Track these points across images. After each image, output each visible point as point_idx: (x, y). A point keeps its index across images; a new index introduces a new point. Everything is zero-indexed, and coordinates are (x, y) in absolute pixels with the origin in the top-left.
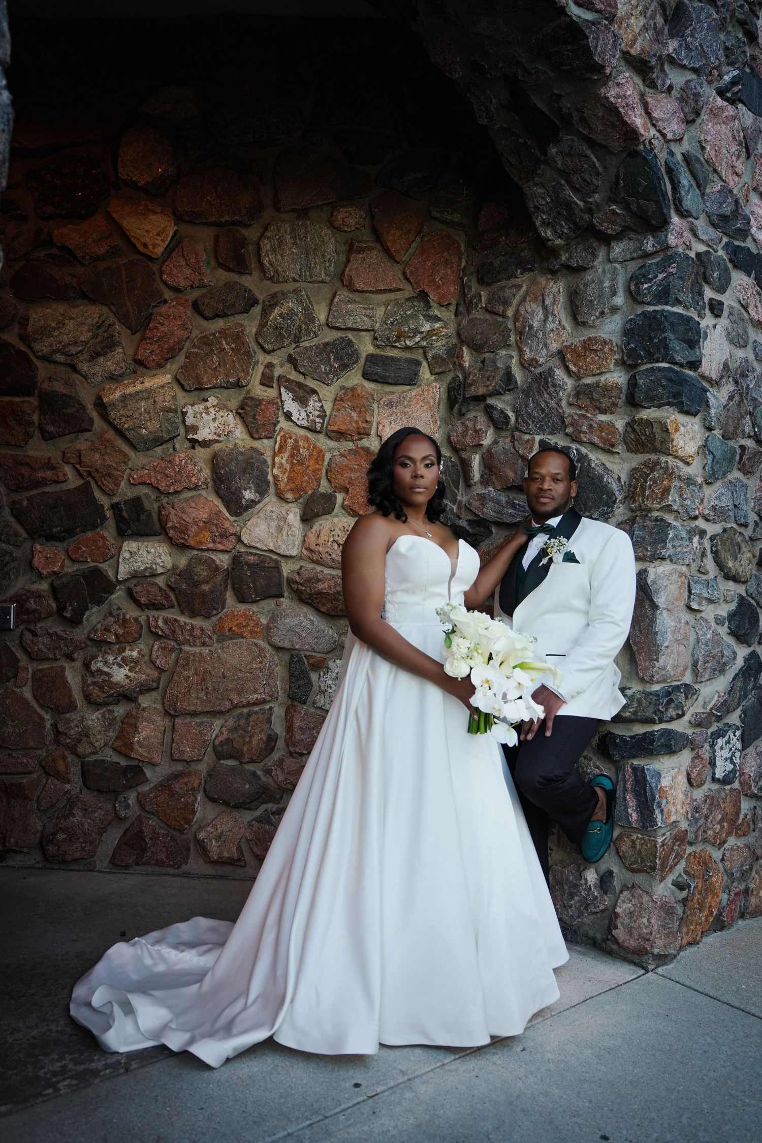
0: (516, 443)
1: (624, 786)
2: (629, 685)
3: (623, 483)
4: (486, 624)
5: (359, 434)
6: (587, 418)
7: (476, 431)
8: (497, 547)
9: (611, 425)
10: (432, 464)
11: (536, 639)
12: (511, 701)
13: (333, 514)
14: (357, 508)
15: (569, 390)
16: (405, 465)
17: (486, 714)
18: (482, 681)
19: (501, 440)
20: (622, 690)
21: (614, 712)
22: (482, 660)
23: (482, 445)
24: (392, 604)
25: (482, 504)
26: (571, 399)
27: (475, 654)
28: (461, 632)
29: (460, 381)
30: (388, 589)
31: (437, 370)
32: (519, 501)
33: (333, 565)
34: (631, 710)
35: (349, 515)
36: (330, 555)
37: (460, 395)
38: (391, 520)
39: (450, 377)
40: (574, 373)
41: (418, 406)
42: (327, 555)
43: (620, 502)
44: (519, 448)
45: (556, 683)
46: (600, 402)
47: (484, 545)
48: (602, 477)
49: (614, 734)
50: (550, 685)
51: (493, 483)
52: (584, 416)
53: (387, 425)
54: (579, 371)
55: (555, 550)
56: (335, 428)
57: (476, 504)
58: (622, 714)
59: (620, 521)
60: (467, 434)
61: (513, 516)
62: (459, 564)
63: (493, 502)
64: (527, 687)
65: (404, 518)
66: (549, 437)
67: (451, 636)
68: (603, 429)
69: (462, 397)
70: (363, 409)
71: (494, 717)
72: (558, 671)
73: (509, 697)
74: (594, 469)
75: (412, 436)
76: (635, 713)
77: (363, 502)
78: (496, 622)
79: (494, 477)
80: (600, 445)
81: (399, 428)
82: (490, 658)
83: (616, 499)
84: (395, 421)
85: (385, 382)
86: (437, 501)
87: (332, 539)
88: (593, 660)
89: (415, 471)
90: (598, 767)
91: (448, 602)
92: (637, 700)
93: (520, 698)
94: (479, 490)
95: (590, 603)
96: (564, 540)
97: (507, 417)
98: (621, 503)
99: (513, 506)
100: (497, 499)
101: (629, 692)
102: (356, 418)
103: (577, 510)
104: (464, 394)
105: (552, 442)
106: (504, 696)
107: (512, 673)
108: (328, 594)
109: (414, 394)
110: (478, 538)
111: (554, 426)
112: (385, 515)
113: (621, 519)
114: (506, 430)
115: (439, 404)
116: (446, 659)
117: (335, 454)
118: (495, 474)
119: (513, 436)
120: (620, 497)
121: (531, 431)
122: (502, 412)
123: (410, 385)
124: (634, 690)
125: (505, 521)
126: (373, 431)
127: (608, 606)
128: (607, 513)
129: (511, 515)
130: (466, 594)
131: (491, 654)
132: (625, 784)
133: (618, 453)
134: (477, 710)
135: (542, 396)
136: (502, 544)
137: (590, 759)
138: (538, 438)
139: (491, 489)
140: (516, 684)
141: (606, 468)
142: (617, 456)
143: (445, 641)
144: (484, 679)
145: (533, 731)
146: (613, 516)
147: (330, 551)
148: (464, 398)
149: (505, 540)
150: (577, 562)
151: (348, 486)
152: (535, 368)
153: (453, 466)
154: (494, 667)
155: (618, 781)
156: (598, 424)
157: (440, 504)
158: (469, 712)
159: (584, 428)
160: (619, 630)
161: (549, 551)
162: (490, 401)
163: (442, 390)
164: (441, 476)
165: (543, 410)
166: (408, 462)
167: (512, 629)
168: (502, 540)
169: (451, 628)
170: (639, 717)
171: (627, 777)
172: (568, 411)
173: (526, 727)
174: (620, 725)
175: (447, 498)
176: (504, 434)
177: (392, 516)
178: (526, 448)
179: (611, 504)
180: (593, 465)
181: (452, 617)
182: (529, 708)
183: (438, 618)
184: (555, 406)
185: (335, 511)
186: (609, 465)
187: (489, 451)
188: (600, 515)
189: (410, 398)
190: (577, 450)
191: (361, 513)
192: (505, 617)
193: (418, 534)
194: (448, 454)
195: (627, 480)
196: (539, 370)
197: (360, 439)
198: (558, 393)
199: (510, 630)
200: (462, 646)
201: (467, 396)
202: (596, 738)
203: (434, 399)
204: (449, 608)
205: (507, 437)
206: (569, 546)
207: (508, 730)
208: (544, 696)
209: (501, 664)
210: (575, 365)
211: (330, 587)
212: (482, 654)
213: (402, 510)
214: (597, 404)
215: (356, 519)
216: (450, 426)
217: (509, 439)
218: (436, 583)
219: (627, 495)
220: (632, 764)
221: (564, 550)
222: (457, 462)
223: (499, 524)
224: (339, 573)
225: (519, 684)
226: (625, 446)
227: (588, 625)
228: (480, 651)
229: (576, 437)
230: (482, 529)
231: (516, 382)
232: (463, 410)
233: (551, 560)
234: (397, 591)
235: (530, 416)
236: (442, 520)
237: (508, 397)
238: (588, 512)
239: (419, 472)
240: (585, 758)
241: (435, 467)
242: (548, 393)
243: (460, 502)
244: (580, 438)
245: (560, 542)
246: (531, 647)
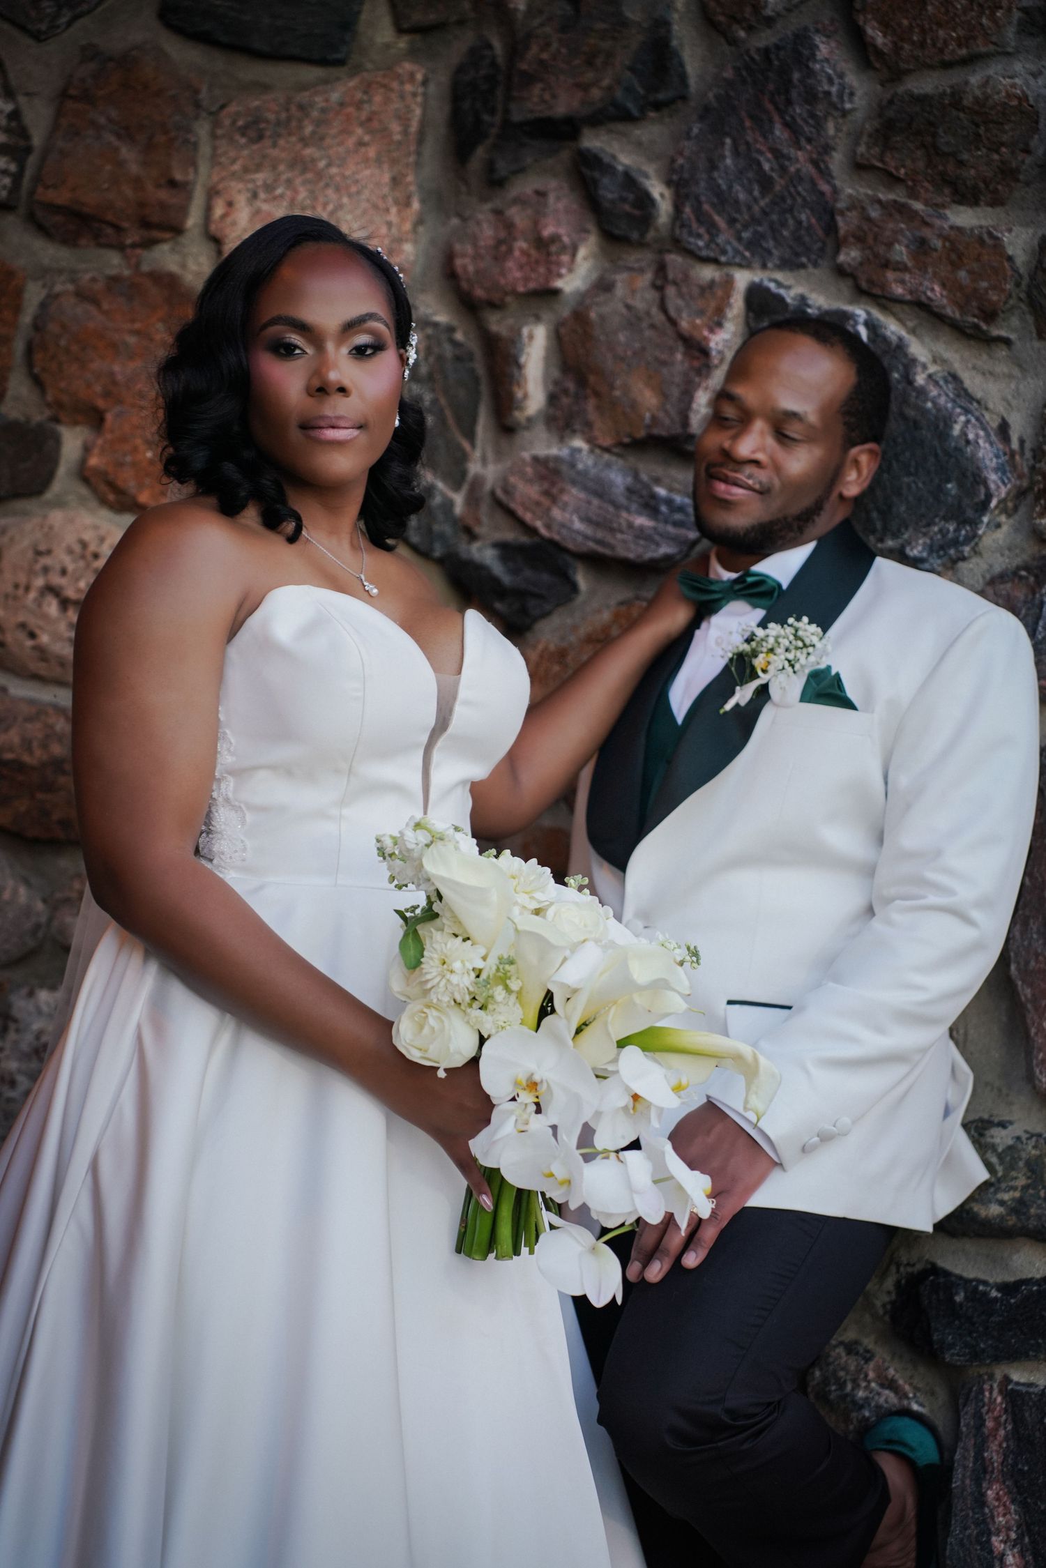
0: (671, 291)
1: (979, 1456)
2: (1002, 1114)
3: (1015, 445)
4: (539, 895)
5: (146, 224)
6: (910, 215)
7: (542, 244)
8: (590, 640)
9: (990, 243)
10: (378, 347)
11: (695, 953)
12: (605, 1154)
13: (49, 495)
14: (127, 479)
15: (859, 115)
16: (286, 351)
17: (520, 1191)
18: (517, 1084)
19: (620, 279)
20: (977, 1128)
21: (946, 1204)
22: (518, 1012)
23: (556, 292)
24: (237, 809)
25: (547, 493)
26: (862, 149)
27: (499, 993)
28: (456, 920)
29: (493, 64)
30: (226, 759)
31: (417, 17)
32: (671, 490)
33: (41, 668)
34: (1006, 1197)
35: (104, 502)
36: (32, 635)
37: (492, 112)
38: (245, 530)
39: (458, 46)
40: (879, 53)
41: (351, 142)
42: (21, 636)
43: (1003, 508)
44: (679, 310)
45: (755, 1102)
46: (961, 163)
47: (549, 632)
48: (949, 421)
49: (947, 1274)
50: (733, 1101)
51: (589, 425)
52: (901, 210)
53: (241, 200)
54: (897, 49)
55: (779, 660)
56: (61, 197)
57: (527, 491)
58: (976, 1207)
59: (997, 569)
60: (510, 251)
61: (649, 539)
62: (463, 693)
63: (585, 488)
64: (661, 1110)
65: (290, 527)
66: (779, 276)
67: (423, 930)
68: (960, 256)
69: (498, 119)
70: (160, 138)
71: (550, 1204)
72: (763, 1061)
73: (603, 1140)
74: (922, 392)
75: (309, 248)
76: (1019, 1207)
77: (151, 462)
78: (569, 893)
79: (591, 405)
80: (949, 311)
81: (279, 212)
82: (547, 1008)
83: (989, 497)
84: (269, 188)
85: (240, 47)
86: (397, 469)
87: (39, 582)
88: (880, 1030)
89: (318, 371)
90: (891, 1385)
91: (419, 815)
92: (1028, 1163)
93: (635, 1145)
94: (542, 445)
95: (880, 840)
96: (809, 630)
97: (645, 201)
98: (1005, 511)
99: (650, 505)
100: (599, 481)
101: (1001, 1138)
102: (134, 169)
103: (858, 528)
104: (507, 111)
105: (790, 296)
106: (586, 1136)
107: (615, 1060)
108: (19, 766)
109: (335, 96)
110: (532, 603)
111: (798, 239)
112: (229, 509)
113: (1000, 563)
114: (642, 245)
115: (420, 141)
116: (401, 1006)
117: (58, 288)
118: (597, 394)
119: (661, 269)
120: (1003, 491)
121: (724, 252)
122: (630, 182)
123: (323, 62)
124: (1017, 1130)
125: (622, 552)
126: (193, 220)
127: (938, 853)
128: (956, 543)
129: (640, 534)
130: (477, 790)
131: (549, 996)
132: (980, 1448)
133: (1007, 342)
134: (491, 1179)
135: (766, 133)
136: (606, 629)
137: (868, 1356)
138: (743, 279)
139: (578, 443)
140: (626, 1100)
141: (963, 394)
142: (1002, 352)
143: (403, 945)
144: (523, 1078)
145: (666, 1252)
146: (976, 552)
147: (33, 622)
148: (507, 123)
149: (617, 616)
150: (848, 704)
151: (101, 403)
152: (750, 29)
153: (458, 359)
154: (557, 1039)
155: (957, 1436)
156: (945, 238)
157: (408, 480)
158: (463, 1183)
159: (901, 252)
160: (967, 934)
161: (759, 662)
162: (592, 141)
163: (432, 88)
164: (416, 388)
165: (766, 183)
166: (295, 338)
167: (618, 917)
168: (606, 616)
169: (423, 903)
170: (1032, 1223)
171: (990, 1424)
172: (850, 189)
173: (647, 1240)
174: (969, 1245)
175: (433, 467)
176: (634, 258)
177: (251, 515)
178: (701, 313)
179: (970, 513)
180: (920, 379)
181: (430, 867)
182: (662, 1179)
183: (383, 869)
184: (809, 169)
185: (57, 487)
186: (972, 382)
187: (579, 316)
188: (931, 549)
189: (323, 111)
190: (871, 325)
191: (144, 498)
192: (603, 874)
193: (336, 583)
194: (442, 318)
195: (1029, 433)
196: (765, 38)
197: (149, 244)
198: (819, 125)
199: (613, 921)
200: (457, 965)
201: (517, 117)
202: (889, 1283)
203: (404, 120)
204: (423, 837)
205: (641, 271)
206: (825, 653)
207: (593, 1249)
208: (711, 1139)
209: (579, 1031)
210: (886, 26)
211: (27, 744)
212: (519, 994)
213: (283, 500)
214: (951, 168)
215: (128, 519)
216: (455, 221)
217: (649, 276)
218: (386, 750)
219: (1025, 483)
220: (1007, 1380)
221: (808, 663)
222: (474, 346)
223: (600, 563)
224: (64, 697)
225: (636, 1097)
226: (1030, 319)
227: (870, 911)
228: (514, 985)
229: (871, 282)
230: (546, 577)
231: (683, 77)
232: (502, 167)
233: (763, 693)
234: (256, 768)
235: (723, 200)
236: (415, 539)
237: (653, 131)
238: (895, 536)
239: (333, 376)
240: (851, 1348)
241: (389, 358)
242: (786, 125)
243: (477, 483)
244: (883, 286)
245: (797, 637)
246: (681, 978)
